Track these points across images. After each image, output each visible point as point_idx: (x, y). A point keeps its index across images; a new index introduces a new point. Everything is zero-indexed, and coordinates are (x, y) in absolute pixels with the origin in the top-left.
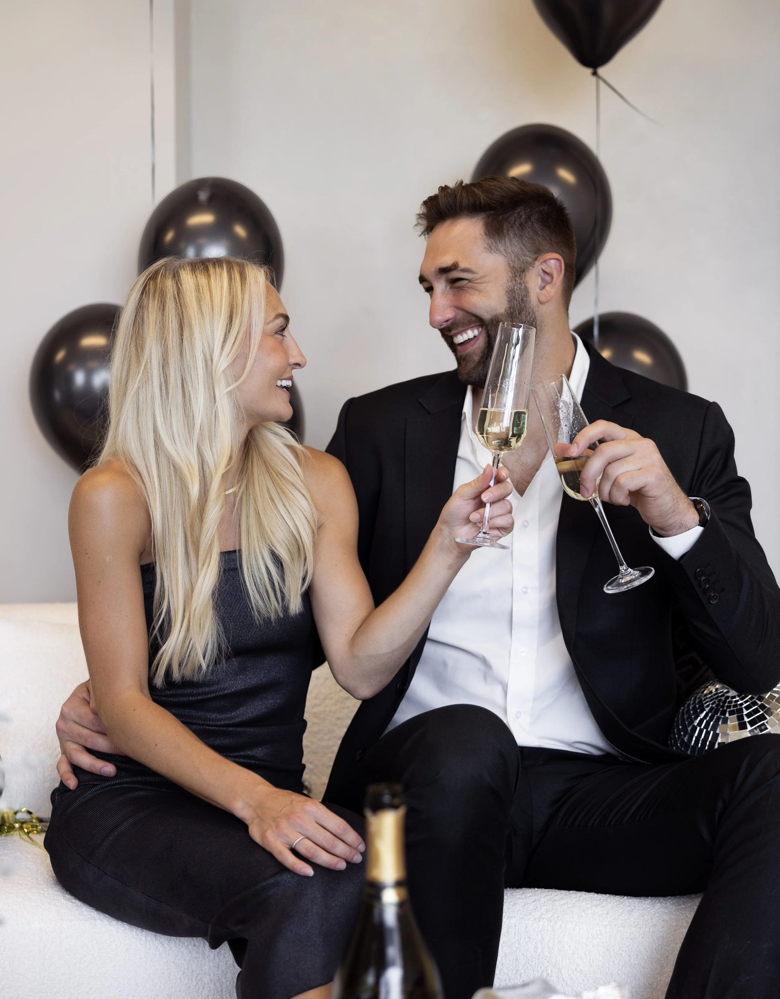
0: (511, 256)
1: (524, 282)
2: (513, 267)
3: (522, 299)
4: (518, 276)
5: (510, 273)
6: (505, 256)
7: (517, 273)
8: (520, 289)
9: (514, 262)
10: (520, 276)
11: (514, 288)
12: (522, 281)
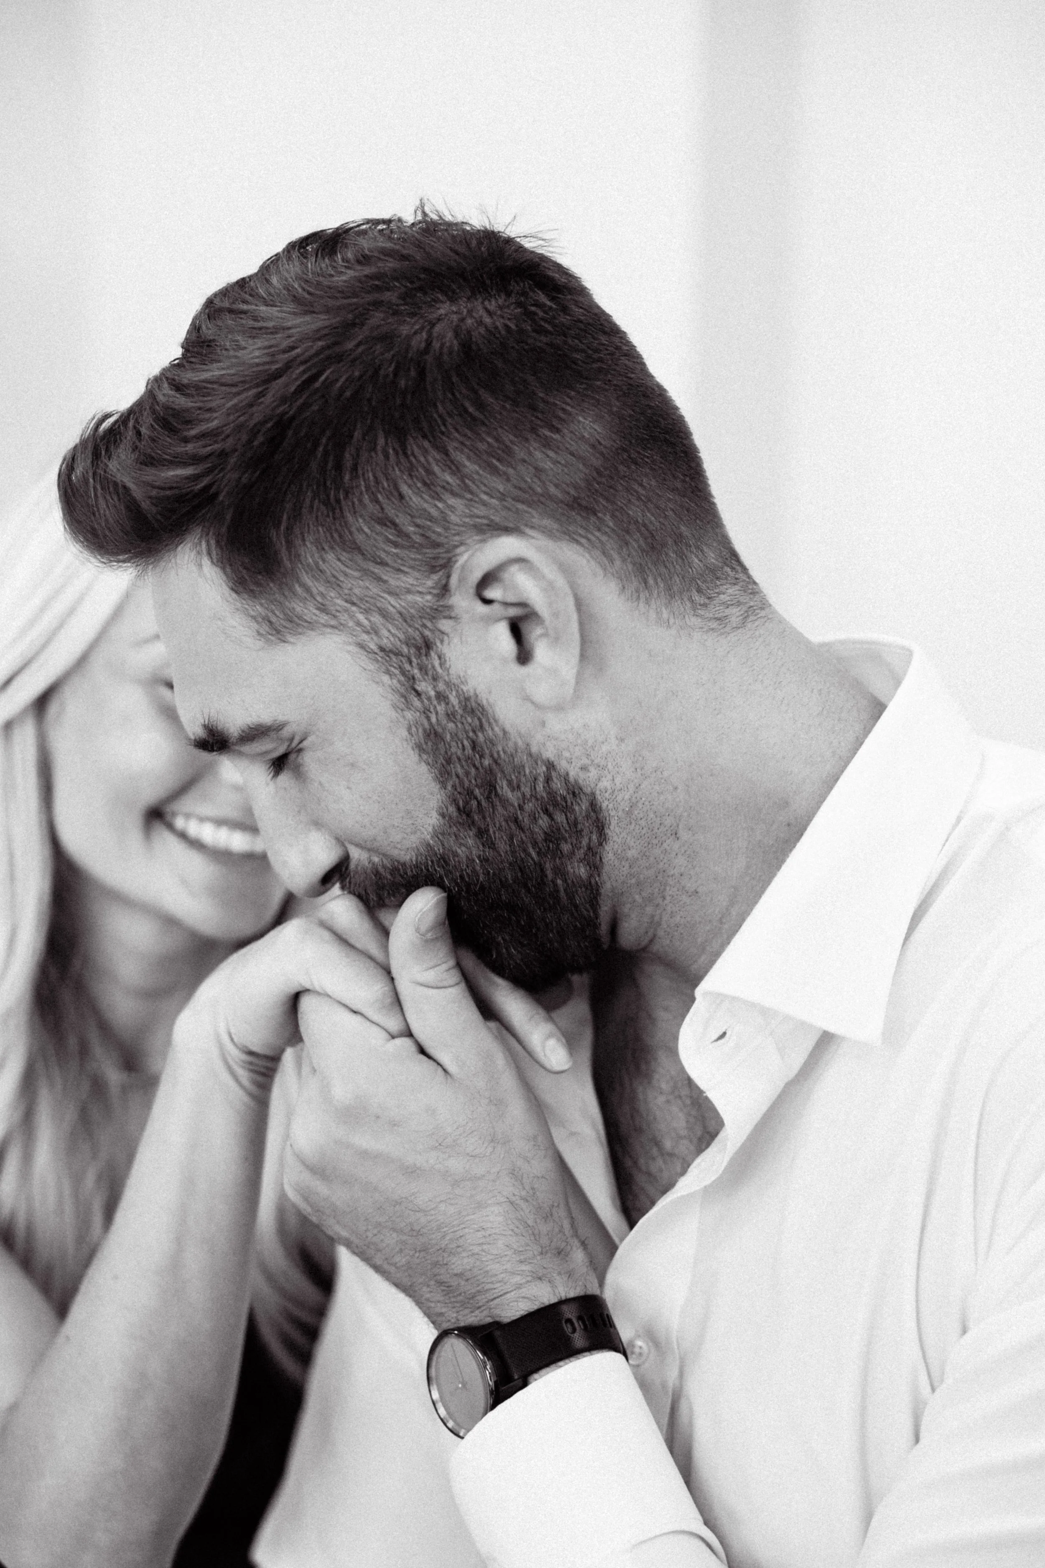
0: (352, 617)
1: (448, 684)
2: (382, 649)
3: (474, 745)
4: (416, 672)
5: (386, 679)
6: (333, 627)
7: (407, 667)
8: (451, 716)
9: (374, 631)
10: (422, 669)
11: (431, 724)
12: (441, 686)
